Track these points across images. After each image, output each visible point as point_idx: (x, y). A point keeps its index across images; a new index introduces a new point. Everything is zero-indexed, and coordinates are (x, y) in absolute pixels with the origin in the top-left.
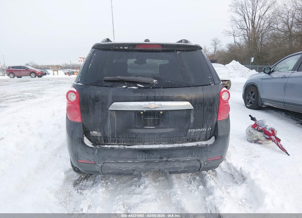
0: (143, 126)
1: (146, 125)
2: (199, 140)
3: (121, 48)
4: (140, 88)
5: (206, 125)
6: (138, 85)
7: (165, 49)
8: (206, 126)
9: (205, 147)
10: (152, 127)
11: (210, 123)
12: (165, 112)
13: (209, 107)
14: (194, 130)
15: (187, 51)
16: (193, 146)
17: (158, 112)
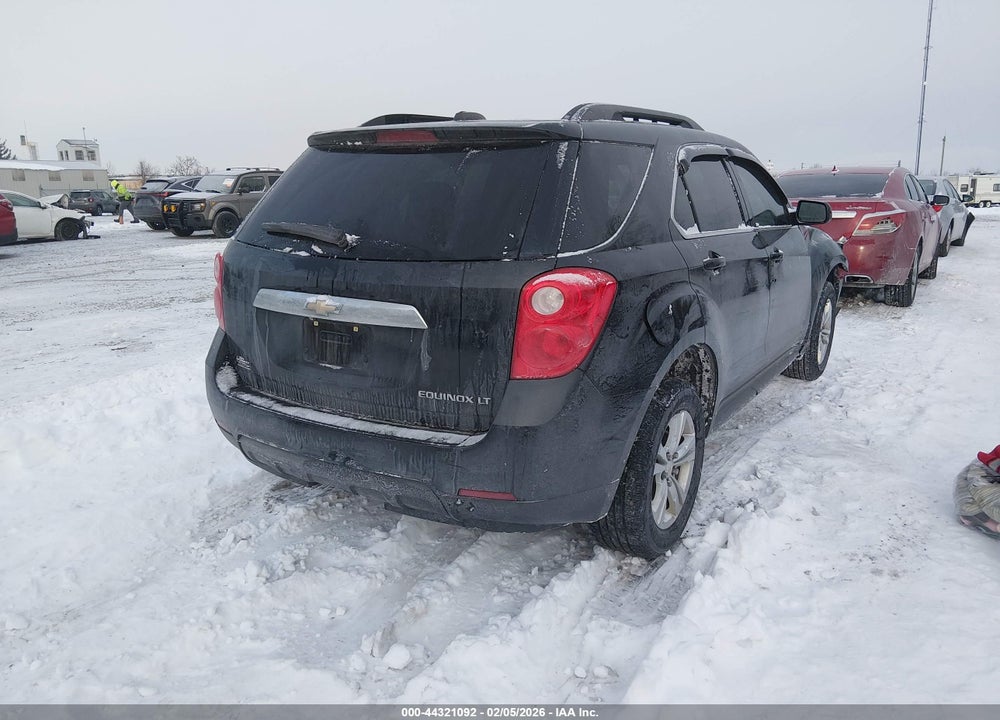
0: (318, 359)
1: (323, 358)
2: (457, 428)
3: (349, 143)
4: (314, 254)
5: (470, 384)
6: (313, 247)
7: (446, 142)
8: (471, 389)
9: (447, 450)
10: (335, 367)
11: (485, 382)
12: (366, 329)
13: (478, 329)
14: (434, 395)
15: (501, 147)
16: (413, 440)
17: (349, 326)
